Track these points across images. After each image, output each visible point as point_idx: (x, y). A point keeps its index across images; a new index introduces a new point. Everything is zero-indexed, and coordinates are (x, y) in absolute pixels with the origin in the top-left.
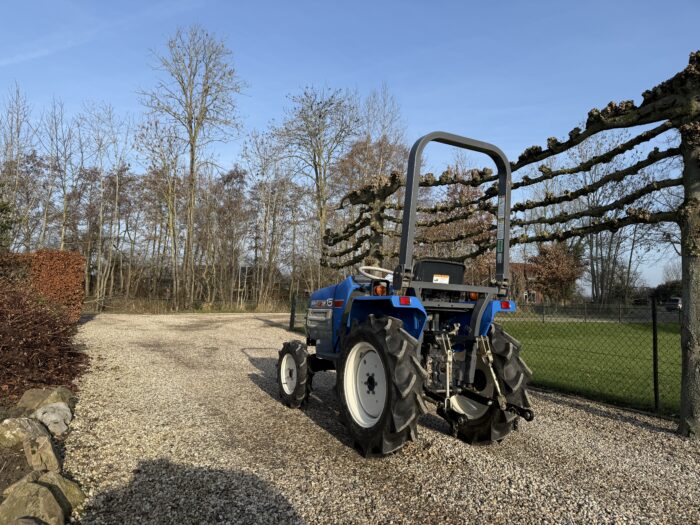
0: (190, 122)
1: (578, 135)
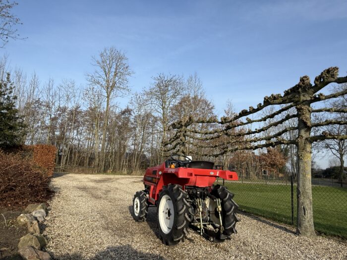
0: (108, 88)
1: (261, 106)
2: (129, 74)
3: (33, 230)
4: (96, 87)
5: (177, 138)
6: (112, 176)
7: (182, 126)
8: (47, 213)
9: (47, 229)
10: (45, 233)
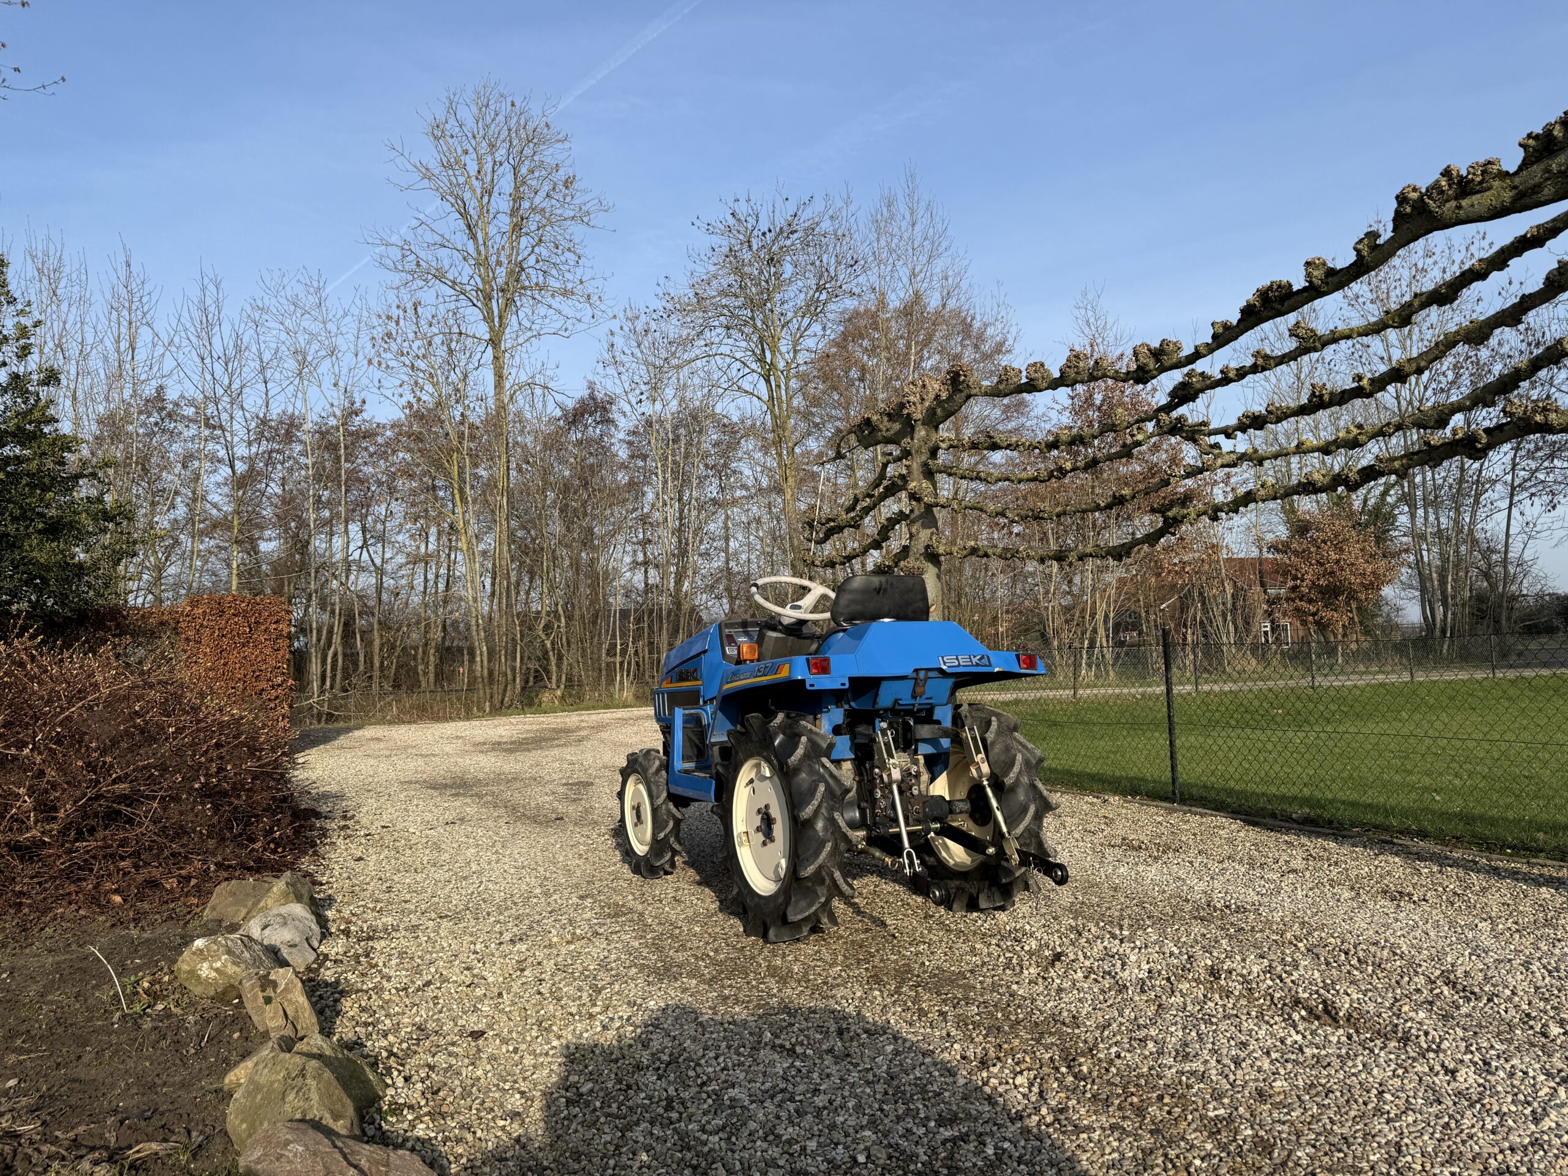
1: (1374, 248)
2: (581, 217)
3: (281, 1021)
4: (427, 296)
5: (892, 490)
6: (572, 719)
7: (909, 426)
8: (322, 922)
9: (348, 1005)
10: (344, 1030)
